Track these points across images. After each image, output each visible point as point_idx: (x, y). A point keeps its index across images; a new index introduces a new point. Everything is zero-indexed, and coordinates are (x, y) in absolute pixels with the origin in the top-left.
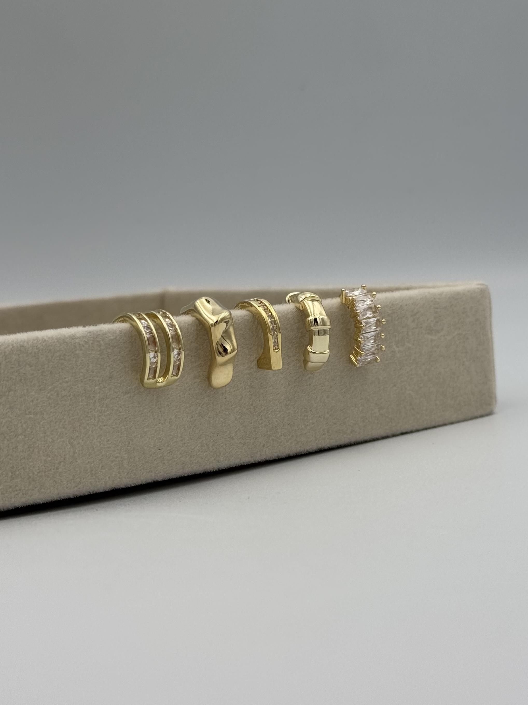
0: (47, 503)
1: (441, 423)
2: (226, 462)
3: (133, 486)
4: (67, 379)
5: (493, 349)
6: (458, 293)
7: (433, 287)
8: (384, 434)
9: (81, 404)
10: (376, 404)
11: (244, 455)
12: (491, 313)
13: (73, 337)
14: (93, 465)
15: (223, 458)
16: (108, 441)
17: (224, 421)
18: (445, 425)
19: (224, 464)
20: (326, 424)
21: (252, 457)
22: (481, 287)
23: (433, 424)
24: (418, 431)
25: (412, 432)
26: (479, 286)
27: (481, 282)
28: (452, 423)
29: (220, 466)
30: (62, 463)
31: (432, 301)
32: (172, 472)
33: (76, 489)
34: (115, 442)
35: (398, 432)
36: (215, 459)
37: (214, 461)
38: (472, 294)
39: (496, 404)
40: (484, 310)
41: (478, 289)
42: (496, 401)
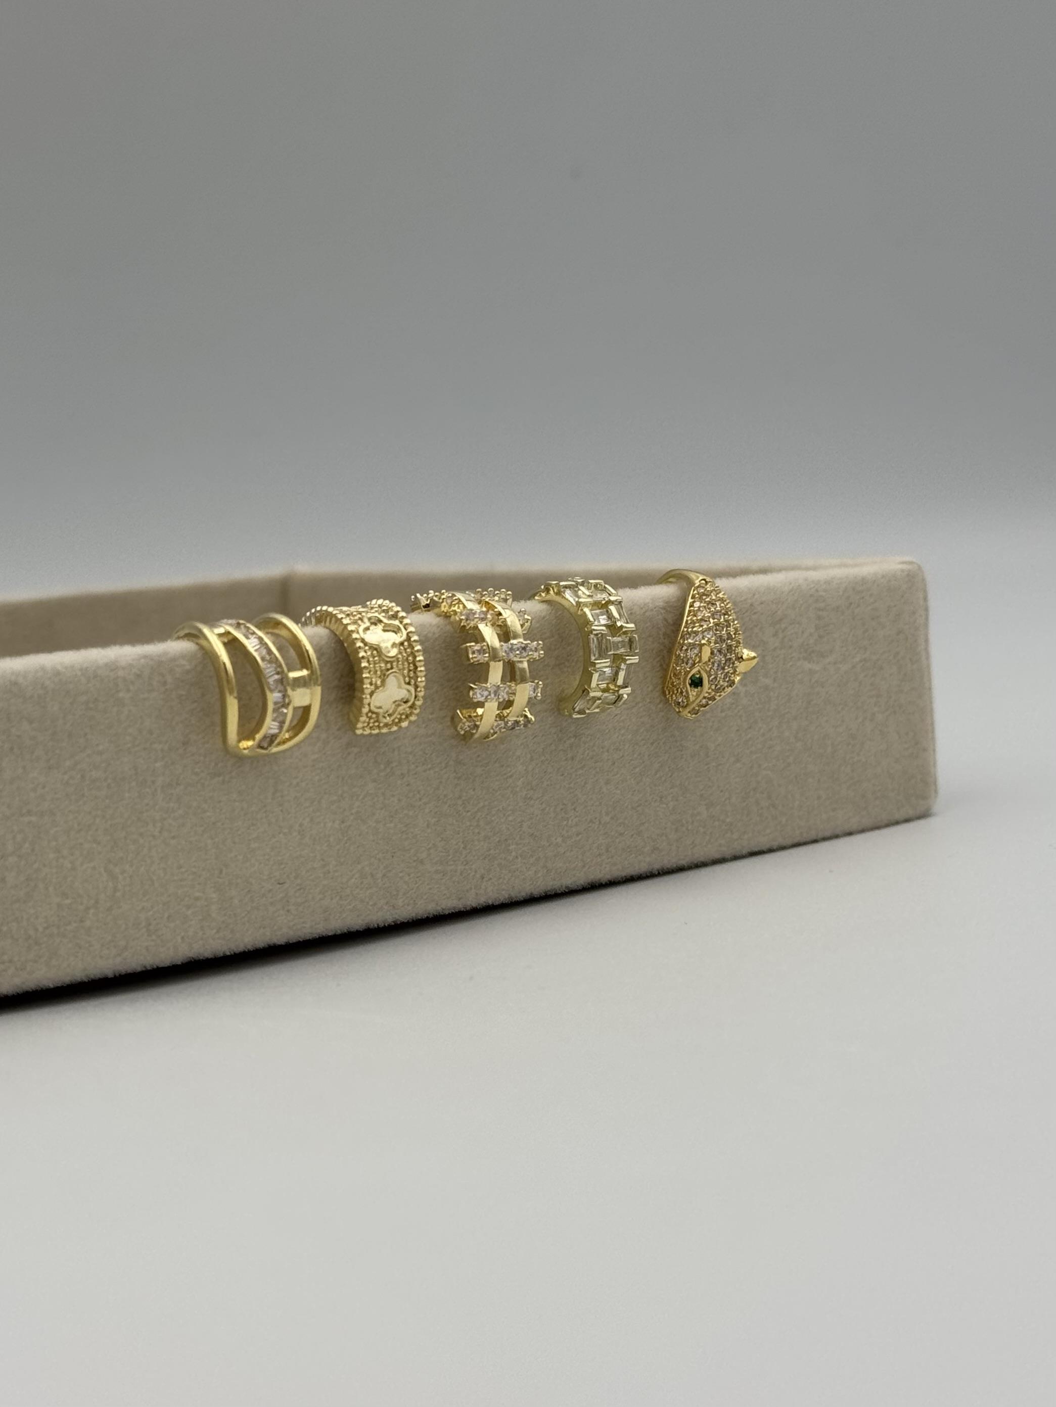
0: (62, 986)
1: (828, 834)
2: (410, 908)
3: (228, 954)
4: (101, 748)
5: (930, 689)
6: (864, 581)
7: (815, 568)
8: (717, 856)
9: (127, 795)
10: (702, 796)
11: (445, 894)
12: (927, 619)
13: (112, 667)
14: (151, 913)
15: (404, 901)
16: (180, 867)
17: (404, 829)
18: (837, 837)
19: (405, 911)
20: (605, 834)
21: (460, 899)
22: (909, 567)
23: (813, 835)
24: (783, 848)
25: (771, 851)
26: (905, 567)
27: (907, 558)
28: (850, 834)
29: (397, 916)
30: (92, 911)
31: (811, 596)
32: (305, 927)
33: (118, 960)
34: (194, 870)
35: (745, 852)
36: (387, 903)
37: (386, 907)
38: (889, 581)
39: (936, 797)
40: (914, 613)
41: (903, 571)
42: (936, 791)
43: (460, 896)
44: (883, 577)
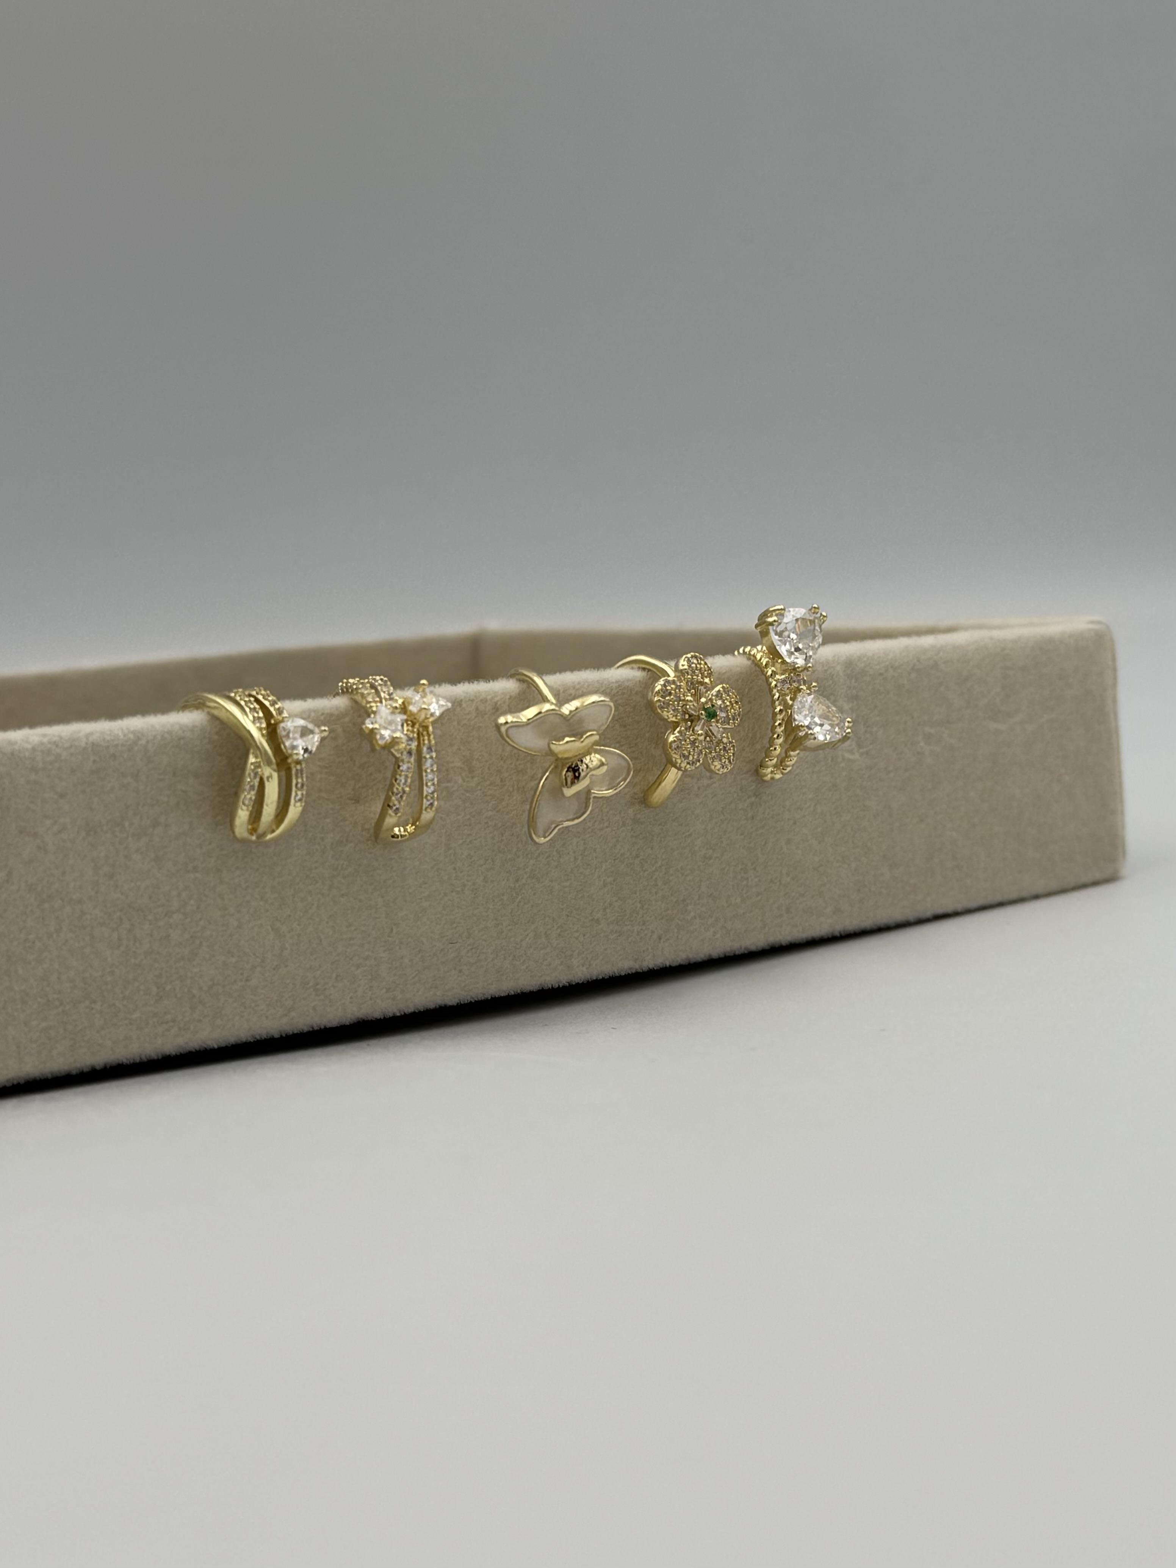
0: (226, 1047)
3: (399, 1014)
6: (1050, 640)
7: (1001, 627)
8: (902, 918)
10: (884, 857)
12: (1115, 680)
15: (578, 962)
16: (350, 925)
17: (580, 888)
20: (785, 895)
22: (1097, 627)
24: (968, 912)
25: (957, 914)
26: (1092, 626)
27: (1096, 618)
29: (571, 977)
31: (997, 654)
32: (476, 988)
34: (363, 928)
36: (561, 964)
37: (560, 968)
38: (1077, 640)
39: (1124, 860)
40: (1102, 673)
41: (1091, 631)
42: (1124, 852)
44: (1071, 636)
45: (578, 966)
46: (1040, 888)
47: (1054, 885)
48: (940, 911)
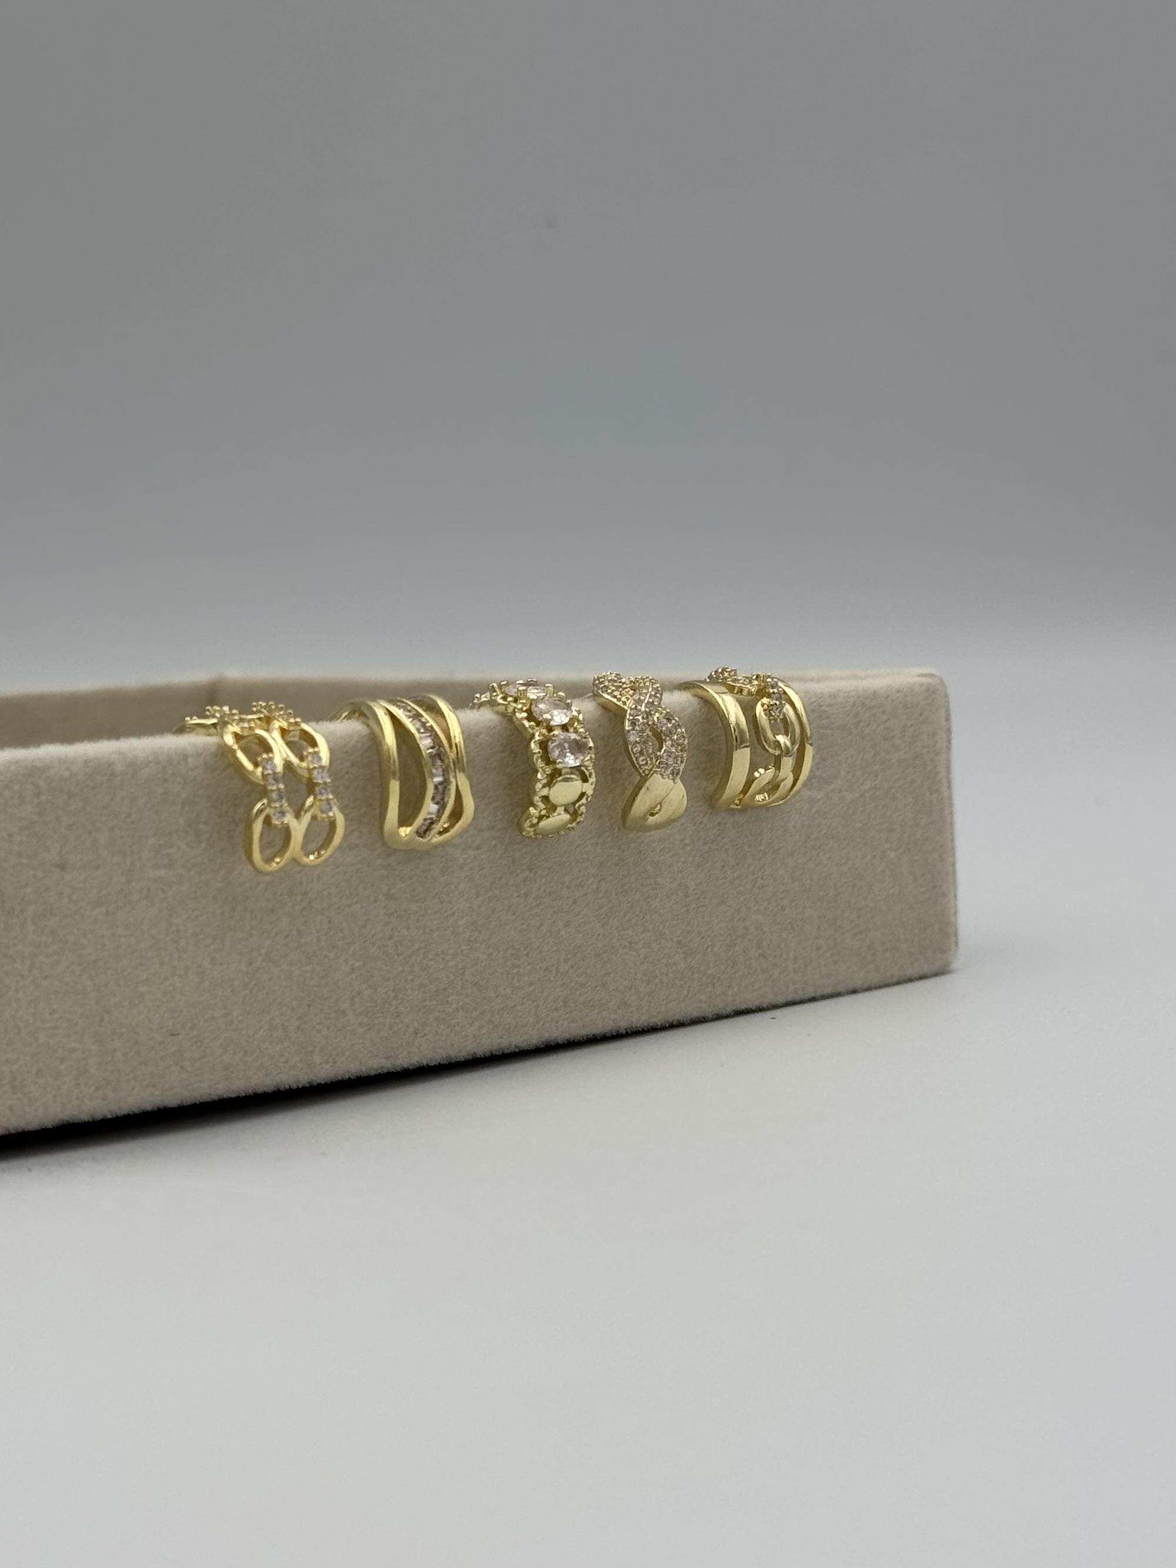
1: (828, 990)
2: (328, 1067)
3: (109, 1117)
5: (952, 824)
6: (875, 694)
8: (698, 1014)
10: (679, 942)
11: (370, 1052)
12: (949, 742)
14: (15, 1067)
15: (321, 1059)
16: (54, 1012)
17: (324, 973)
19: (324, 1071)
20: (562, 985)
21: (387, 1058)
22: (930, 680)
23: (810, 992)
24: (776, 1007)
25: (760, 1009)
26: (923, 680)
27: (928, 670)
28: (854, 992)
29: (313, 1077)
32: (202, 1087)
34: (68, 1016)
35: (729, 1009)
36: (301, 1061)
37: (300, 1066)
38: (905, 696)
39: (957, 950)
40: (934, 734)
41: (922, 685)
42: (956, 943)
43: (389, 1055)
44: (898, 692)
45: (320, 1064)
46: (858, 982)
47: (874, 978)
48: (743, 1007)
